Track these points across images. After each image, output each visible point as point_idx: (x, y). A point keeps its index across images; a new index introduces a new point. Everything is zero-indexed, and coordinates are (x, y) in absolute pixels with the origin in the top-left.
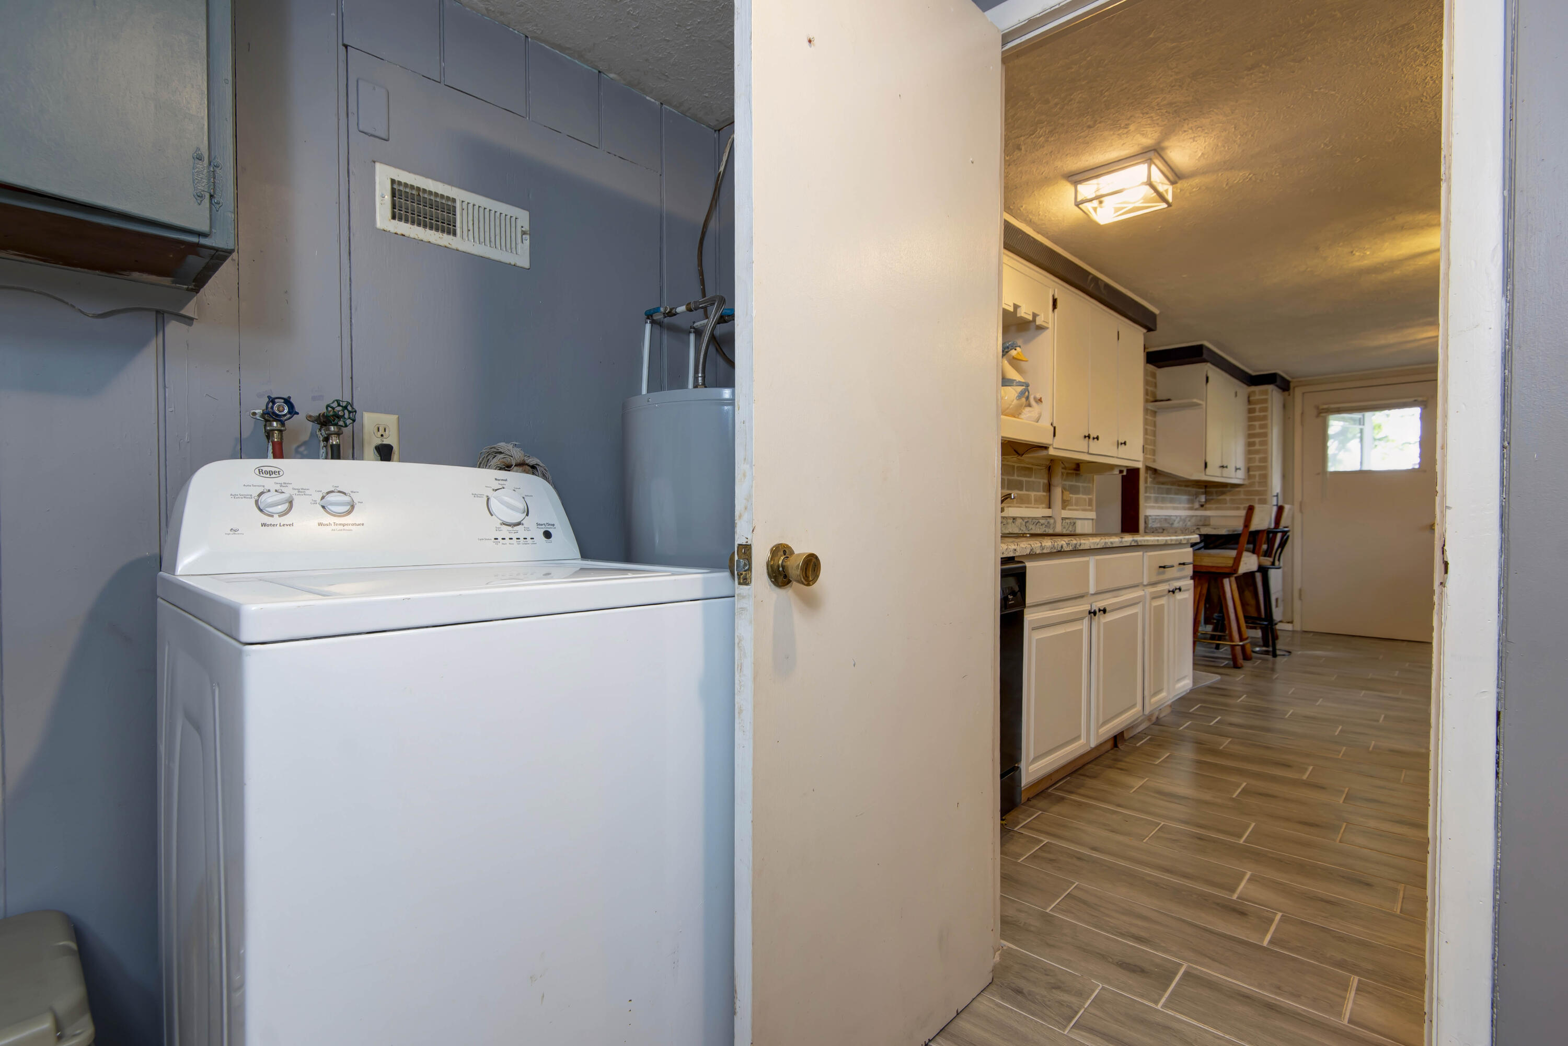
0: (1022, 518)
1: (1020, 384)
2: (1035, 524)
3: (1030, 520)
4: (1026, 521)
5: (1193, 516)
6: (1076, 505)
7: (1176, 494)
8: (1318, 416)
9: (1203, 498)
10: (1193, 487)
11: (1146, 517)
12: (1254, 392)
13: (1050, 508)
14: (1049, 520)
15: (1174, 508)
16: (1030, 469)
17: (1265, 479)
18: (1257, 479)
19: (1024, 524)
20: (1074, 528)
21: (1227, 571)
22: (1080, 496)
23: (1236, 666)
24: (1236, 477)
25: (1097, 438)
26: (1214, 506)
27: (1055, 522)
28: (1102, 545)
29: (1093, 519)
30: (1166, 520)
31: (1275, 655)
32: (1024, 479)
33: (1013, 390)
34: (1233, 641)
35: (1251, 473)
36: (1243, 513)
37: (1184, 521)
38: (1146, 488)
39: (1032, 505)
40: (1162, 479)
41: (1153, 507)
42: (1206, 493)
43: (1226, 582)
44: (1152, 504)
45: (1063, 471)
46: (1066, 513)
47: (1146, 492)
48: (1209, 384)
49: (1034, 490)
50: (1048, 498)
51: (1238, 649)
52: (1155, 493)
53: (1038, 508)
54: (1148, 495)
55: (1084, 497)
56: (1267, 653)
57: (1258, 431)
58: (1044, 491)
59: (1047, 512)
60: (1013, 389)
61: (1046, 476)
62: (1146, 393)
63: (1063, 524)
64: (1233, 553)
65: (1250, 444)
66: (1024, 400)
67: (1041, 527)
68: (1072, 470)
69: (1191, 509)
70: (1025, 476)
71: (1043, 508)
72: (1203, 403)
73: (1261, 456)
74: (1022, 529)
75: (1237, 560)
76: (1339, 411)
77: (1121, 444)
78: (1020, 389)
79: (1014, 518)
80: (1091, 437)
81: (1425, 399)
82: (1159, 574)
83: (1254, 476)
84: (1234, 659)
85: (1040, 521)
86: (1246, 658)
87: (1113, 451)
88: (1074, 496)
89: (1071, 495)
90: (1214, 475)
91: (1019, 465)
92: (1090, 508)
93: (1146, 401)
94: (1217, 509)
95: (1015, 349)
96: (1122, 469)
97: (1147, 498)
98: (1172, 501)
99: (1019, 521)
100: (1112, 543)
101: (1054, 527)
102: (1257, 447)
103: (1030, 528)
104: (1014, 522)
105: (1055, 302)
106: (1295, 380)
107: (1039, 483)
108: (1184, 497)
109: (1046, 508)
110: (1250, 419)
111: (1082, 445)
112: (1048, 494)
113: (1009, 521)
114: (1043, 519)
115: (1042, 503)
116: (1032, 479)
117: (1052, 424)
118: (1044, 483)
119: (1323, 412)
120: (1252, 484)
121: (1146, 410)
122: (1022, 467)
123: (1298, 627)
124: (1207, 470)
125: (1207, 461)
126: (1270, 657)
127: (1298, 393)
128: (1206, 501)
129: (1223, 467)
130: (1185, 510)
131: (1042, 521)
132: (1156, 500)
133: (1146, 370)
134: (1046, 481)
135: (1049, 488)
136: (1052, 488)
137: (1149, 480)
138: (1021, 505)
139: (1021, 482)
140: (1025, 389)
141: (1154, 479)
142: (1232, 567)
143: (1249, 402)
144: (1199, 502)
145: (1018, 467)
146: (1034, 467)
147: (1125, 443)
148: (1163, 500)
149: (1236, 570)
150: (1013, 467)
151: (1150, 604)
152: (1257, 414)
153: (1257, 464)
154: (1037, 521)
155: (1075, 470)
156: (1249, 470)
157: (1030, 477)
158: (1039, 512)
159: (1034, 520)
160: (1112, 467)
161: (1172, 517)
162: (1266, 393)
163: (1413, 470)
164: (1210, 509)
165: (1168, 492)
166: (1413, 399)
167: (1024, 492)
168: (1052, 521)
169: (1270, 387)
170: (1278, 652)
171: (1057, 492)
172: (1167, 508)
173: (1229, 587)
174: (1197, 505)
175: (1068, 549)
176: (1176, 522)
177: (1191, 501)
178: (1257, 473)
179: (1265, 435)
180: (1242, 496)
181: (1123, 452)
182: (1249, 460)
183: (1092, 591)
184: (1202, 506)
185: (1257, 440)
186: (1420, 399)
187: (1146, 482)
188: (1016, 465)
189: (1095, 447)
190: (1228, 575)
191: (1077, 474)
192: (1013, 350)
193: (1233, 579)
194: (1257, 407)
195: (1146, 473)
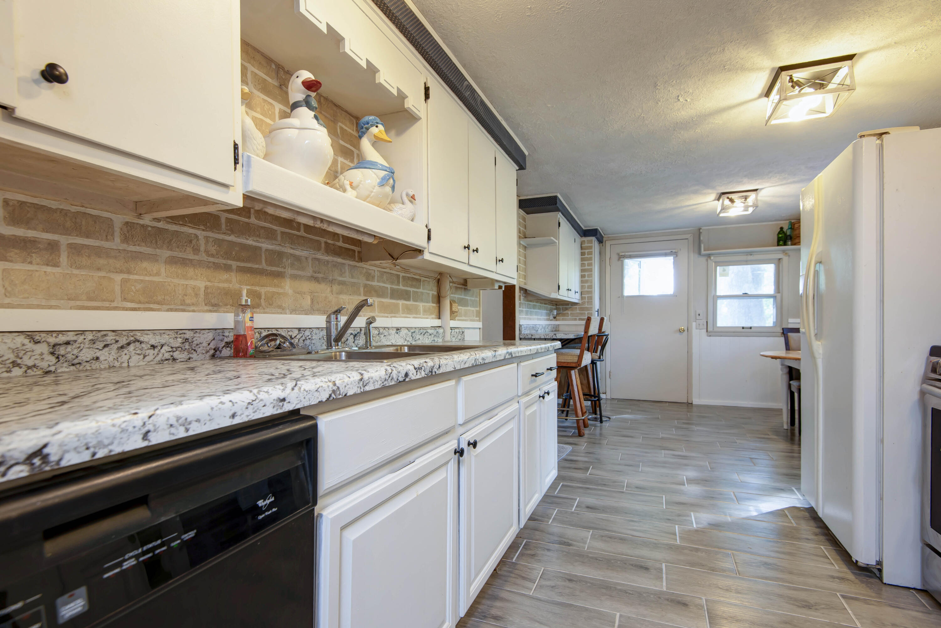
0: (407, 328)
1: (383, 169)
2: (423, 334)
3: (417, 331)
4: (413, 331)
5: (550, 325)
6: (465, 316)
7: (539, 309)
8: (619, 260)
9: (555, 312)
10: (549, 305)
11: (520, 326)
12: (584, 241)
13: (439, 318)
14: (438, 330)
15: (538, 319)
16: (419, 280)
17: (591, 298)
18: (586, 300)
19: (410, 334)
20: (462, 337)
21: (574, 365)
22: (469, 308)
23: (580, 435)
24: (574, 298)
25: (477, 250)
26: (561, 318)
27: (444, 332)
28: (471, 363)
29: (480, 328)
30: (533, 327)
31: (601, 422)
32: (412, 289)
33: (374, 175)
34: (578, 417)
35: (583, 296)
36: (584, 322)
37: (545, 328)
38: (520, 304)
39: (421, 316)
40: (530, 298)
41: (525, 319)
42: (556, 309)
43: (573, 372)
44: (524, 316)
45: (451, 284)
46: (453, 324)
47: (520, 307)
48: (560, 228)
49: (422, 301)
50: (437, 310)
51: (581, 422)
52: (526, 308)
53: (427, 318)
54: (521, 309)
55: (473, 309)
56: (595, 419)
57: (586, 267)
58: (433, 303)
59: (437, 322)
60: (372, 171)
61: (435, 289)
62: (519, 231)
63: (452, 333)
64: (578, 352)
65: (582, 276)
66: (388, 189)
67: (430, 337)
68: (460, 285)
69: (548, 320)
70: (412, 286)
71: (433, 318)
72: (557, 242)
73: (589, 284)
74: (408, 339)
75: (581, 357)
76: (630, 257)
77: (499, 261)
78: (383, 173)
79: (398, 329)
80: (471, 249)
81: (676, 251)
82: (532, 382)
83: (585, 297)
84: (579, 428)
85: (428, 331)
86: (586, 426)
87: (492, 266)
88: (463, 308)
89: (459, 307)
90: (563, 295)
91: (404, 275)
92: (478, 319)
93: (520, 237)
94: (563, 320)
95: (377, 127)
96: (501, 284)
97: (521, 312)
98: (536, 314)
99: (404, 332)
100: (483, 359)
101: (444, 337)
102: (586, 278)
103: (417, 338)
104: (397, 333)
105: (427, 89)
106: (605, 236)
107: (429, 294)
108: (545, 312)
109: (436, 318)
110: (582, 260)
111: (463, 255)
112: (438, 305)
113: (391, 331)
114: (431, 329)
115: (431, 314)
116: (421, 290)
117: (426, 226)
118: (433, 295)
119: (621, 257)
120: (583, 303)
121: (519, 244)
122: (409, 277)
123: (609, 397)
124: (560, 291)
125: (560, 284)
126: (598, 424)
127: (608, 244)
128: (558, 314)
129: (569, 290)
130: (545, 320)
131: (430, 331)
132: (527, 313)
133: (518, 214)
134: (435, 293)
135: (439, 299)
136: (441, 299)
137: (522, 297)
138: (408, 316)
139: (408, 293)
140: (388, 175)
141: (525, 297)
142: (577, 362)
143: (582, 248)
144: (553, 315)
145: (403, 277)
146: (423, 279)
147: (502, 260)
148: (531, 313)
149: (580, 365)
150: (398, 276)
151: (525, 414)
152: (586, 256)
153: (586, 289)
154: (425, 331)
155: (463, 285)
156: (581, 293)
157: (418, 288)
158: (430, 322)
159: (422, 331)
160: (493, 281)
161: (537, 326)
162: (591, 242)
163: (670, 296)
164: (559, 320)
165: (534, 307)
166: (669, 251)
167: (411, 303)
168: (441, 331)
169: (593, 238)
170: (604, 419)
171: (446, 303)
172: (534, 319)
173: (574, 375)
174: (551, 317)
175: (418, 377)
176: (540, 329)
177: (548, 315)
178: (586, 296)
179: (591, 270)
180: (578, 311)
181: (501, 268)
182: (582, 287)
183: (461, 421)
184: (555, 318)
185: (586, 274)
186: (674, 251)
187: (520, 300)
188: (402, 274)
189: (475, 259)
190: (573, 368)
191: (465, 289)
192: (375, 127)
193: (576, 370)
194: (586, 251)
195: (520, 292)
